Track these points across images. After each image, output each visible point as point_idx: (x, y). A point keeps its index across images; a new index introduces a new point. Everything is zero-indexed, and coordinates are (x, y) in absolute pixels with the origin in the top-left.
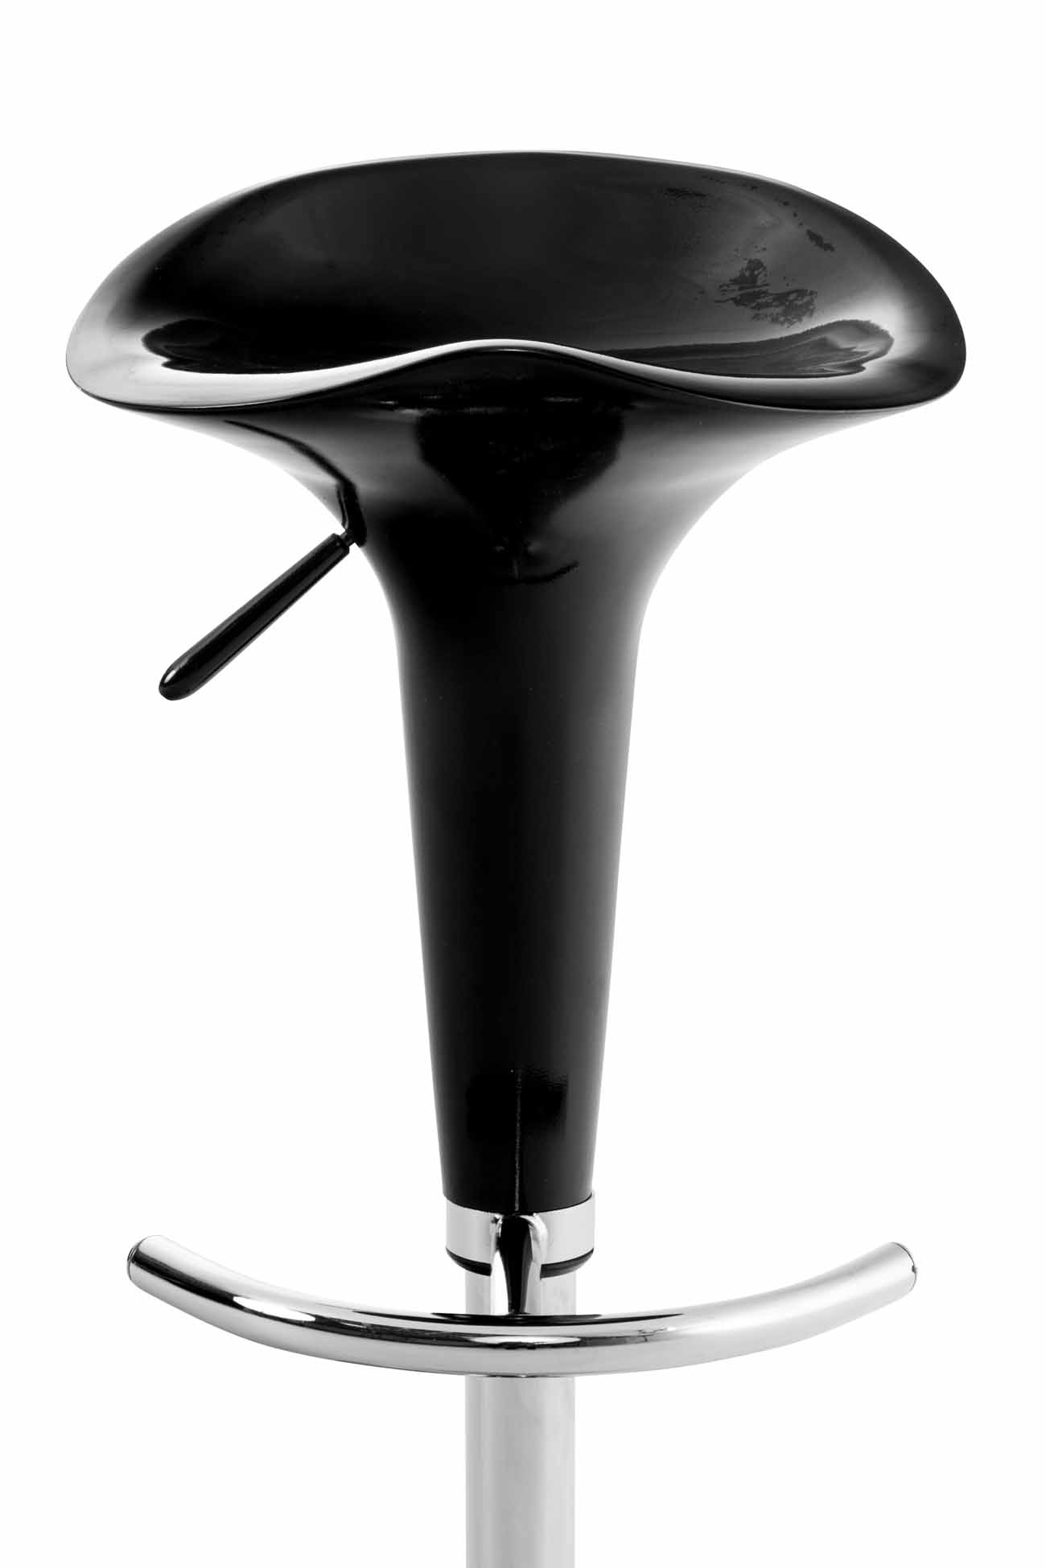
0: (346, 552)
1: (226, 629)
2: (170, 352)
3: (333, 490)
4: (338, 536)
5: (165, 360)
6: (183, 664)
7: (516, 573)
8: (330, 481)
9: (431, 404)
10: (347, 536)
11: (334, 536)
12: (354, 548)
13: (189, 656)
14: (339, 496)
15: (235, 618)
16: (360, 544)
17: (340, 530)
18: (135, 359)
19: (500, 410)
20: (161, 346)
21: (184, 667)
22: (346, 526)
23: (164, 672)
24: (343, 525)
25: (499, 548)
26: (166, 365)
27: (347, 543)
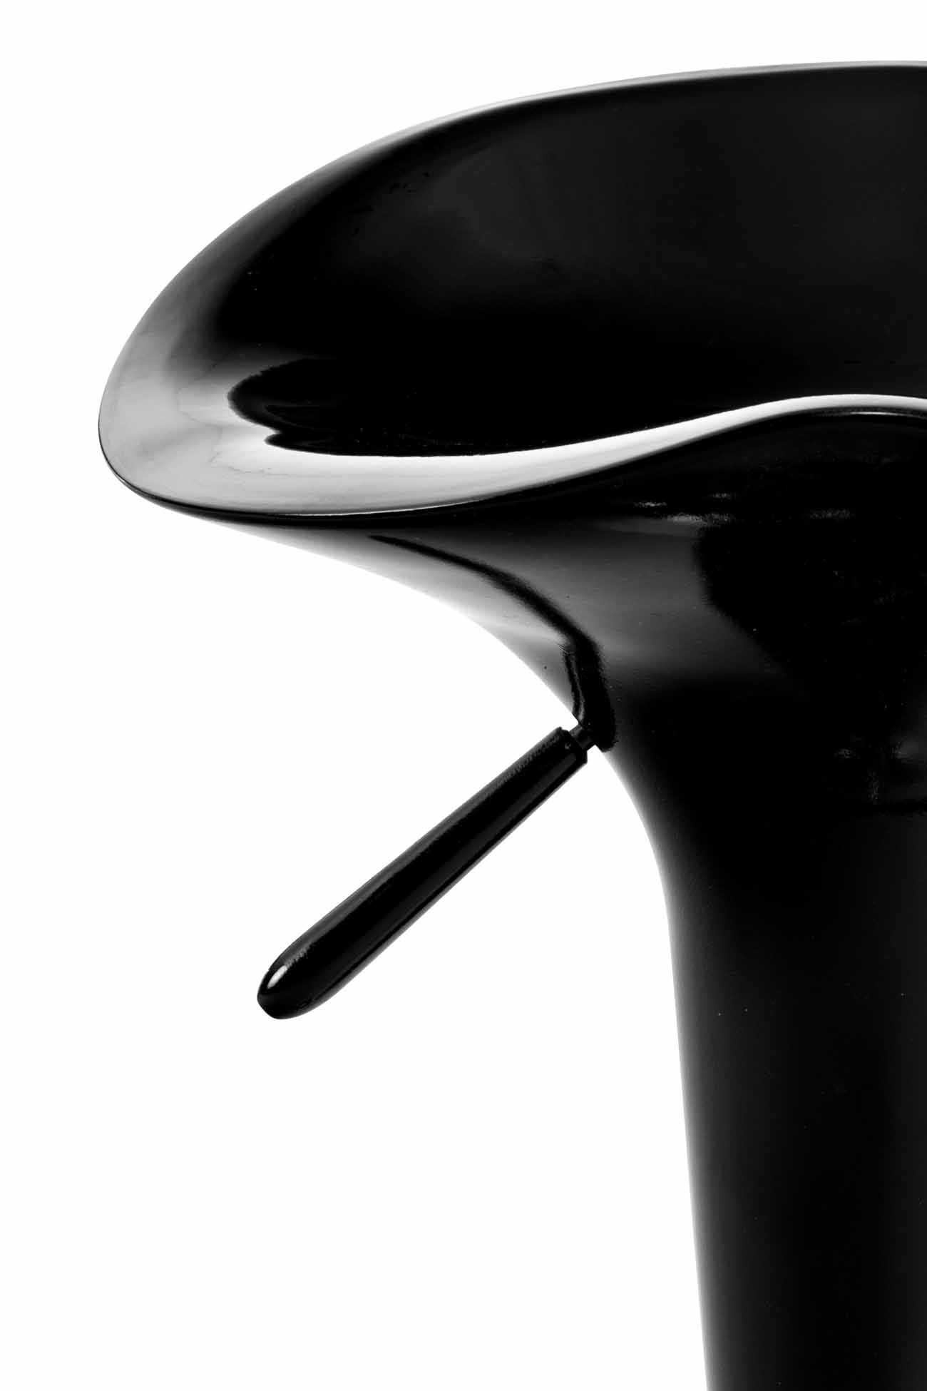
0: (582, 760)
1: (374, 894)
2: (279, 419)
3: (559, 653)
4: (566, 732)
5: (271, 432)
6: (301, 953)
7: (874, 794)
8: (551, 638)
9: (721, 507)
10: (581, 734)
11: (560, 732)
12: (594, 753)
13: (310, 942)
14: (568, 664)
15: (390, 875)
16: (604, 748)
17: (570, 723)
18: (219, 430)
19: (845, 514)
20: (262, 408)
21: (301, 959)
22: (581, 717)
23: (266, 970)
24: (576, 713)
25: (845, 753)
26: (273, 441)
27: (583, 746)
